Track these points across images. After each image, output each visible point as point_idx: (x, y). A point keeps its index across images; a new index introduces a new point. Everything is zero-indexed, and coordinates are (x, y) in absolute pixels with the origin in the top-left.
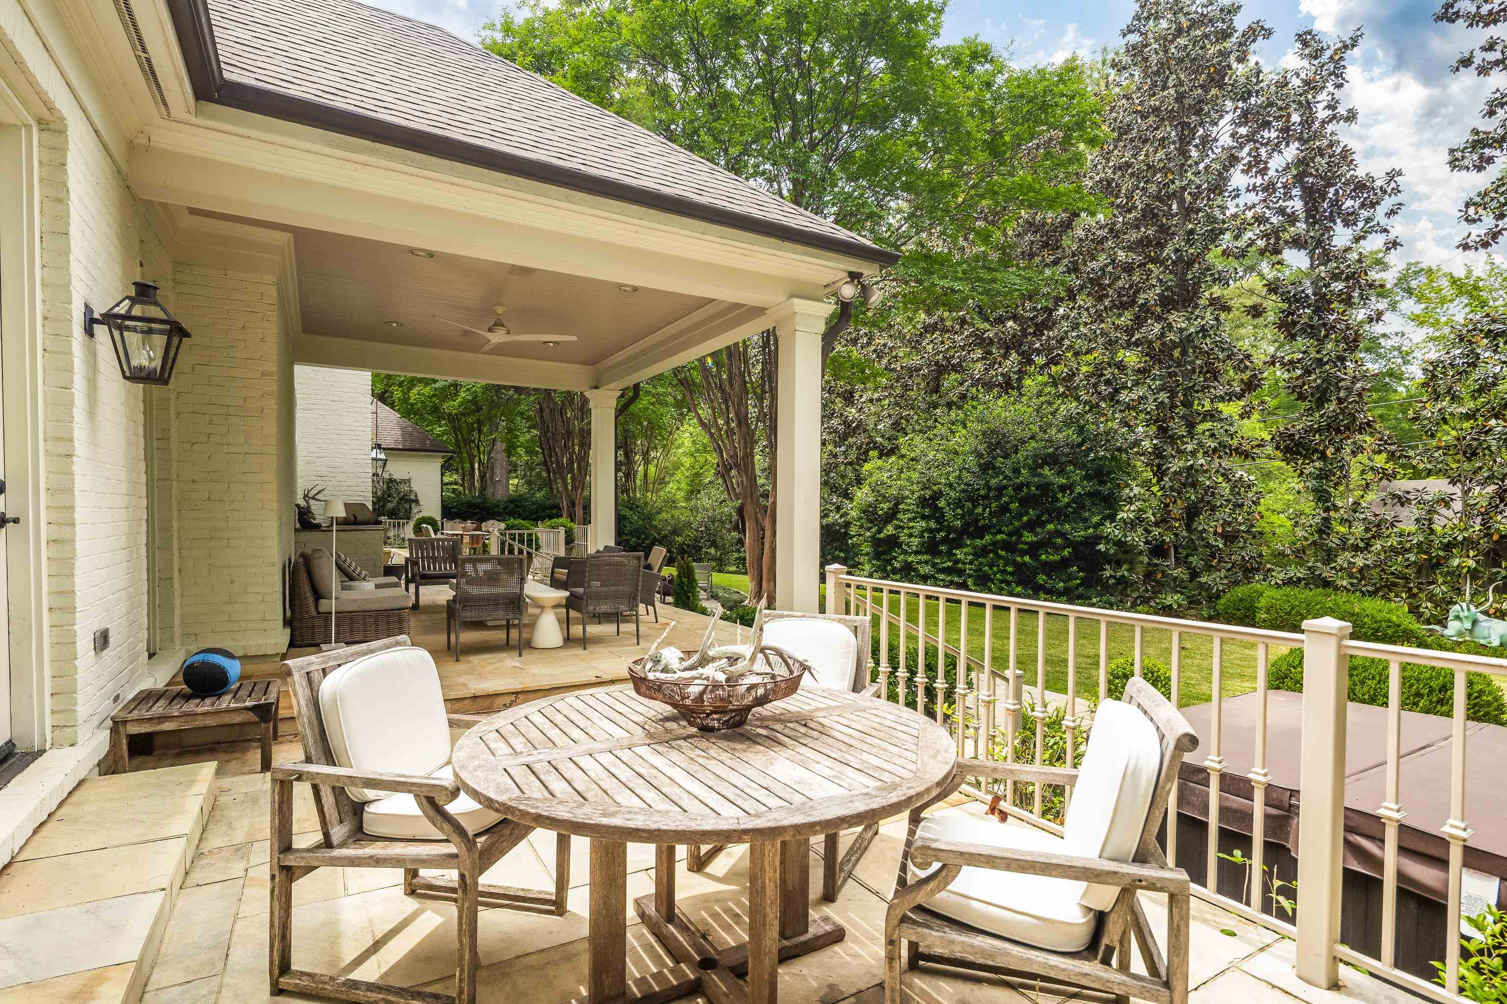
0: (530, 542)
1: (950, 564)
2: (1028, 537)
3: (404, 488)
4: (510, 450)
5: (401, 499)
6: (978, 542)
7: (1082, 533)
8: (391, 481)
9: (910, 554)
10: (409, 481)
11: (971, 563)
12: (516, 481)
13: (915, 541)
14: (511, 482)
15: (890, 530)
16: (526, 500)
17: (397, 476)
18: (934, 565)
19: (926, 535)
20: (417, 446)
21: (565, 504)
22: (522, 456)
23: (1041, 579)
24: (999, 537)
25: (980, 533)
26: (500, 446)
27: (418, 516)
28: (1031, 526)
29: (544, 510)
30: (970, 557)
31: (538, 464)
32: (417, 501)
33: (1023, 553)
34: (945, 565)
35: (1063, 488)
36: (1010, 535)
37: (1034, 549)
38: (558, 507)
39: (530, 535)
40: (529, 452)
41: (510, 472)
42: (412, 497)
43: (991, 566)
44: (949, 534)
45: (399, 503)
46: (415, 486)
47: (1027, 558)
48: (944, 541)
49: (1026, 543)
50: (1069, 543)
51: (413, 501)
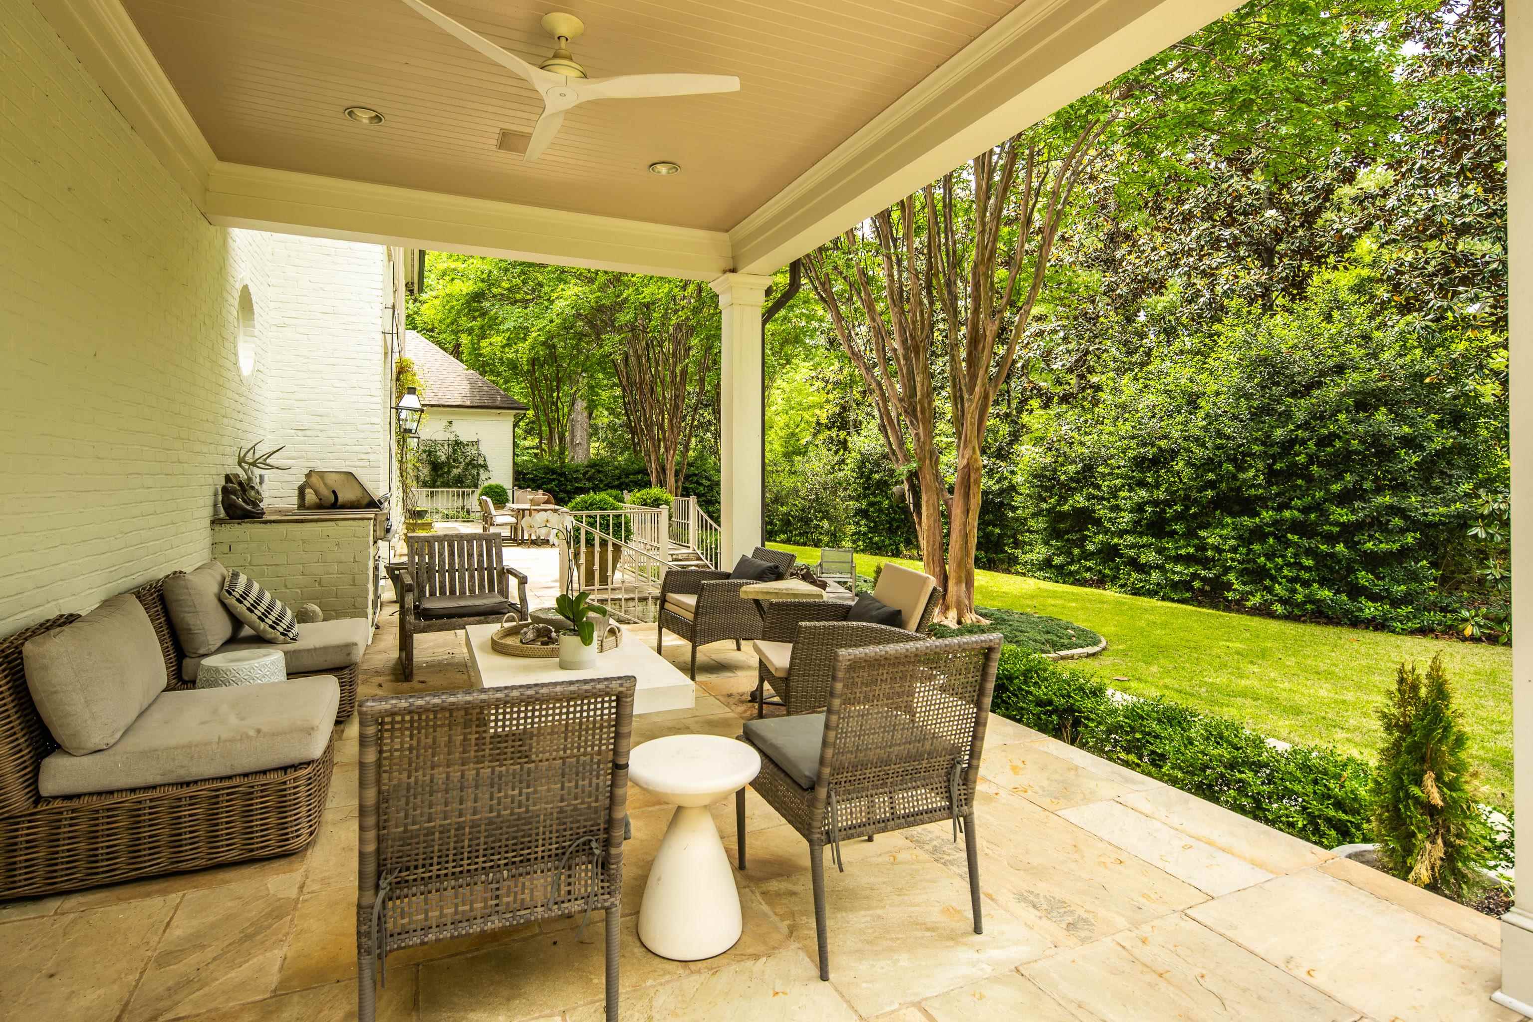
0: (618, 525)
1: (1191, 550)
2: (1342, 515)
3: (471, 451)
4: (591, 408)
5: (467, 464)
6: (1247, 521)
7: (1441, 509)
8: (458, 443)
9: (1113, 533)
10: (477, 443)
11: (1234, 550)
12: (597, 445)
13: (1126, 518)
14: (593, 444)
15: (1079, 500)
16: (608, 464)
17: (464, 438)
18: (1160, 551)
19: (1149, 509)
20: (487, 403)
21: (653, 468)
22: (603, 418)
23: (1364, 578)
24: (1287, 514)
25: (1249, 507)
26: (581, 405)
27: (486, 484)
28: (1345, 498)
29: (627, 476)
30: (1232, 542)
31: (621, 426)
32: (485, 467)
33: (1331, 539)
34: (1183, 552)
35: (1409, 442)
36: (1305, 510)
37: (1348, 532)
38: (644, 472)
39: (618, 517)
40: (612, 412)
41: (591, 435)
42: (481, 462)
43: (1270, 557)
44: (1187, 508)
45: (466, 469)
46: (484, 449)
47: (1340, 547)
48: (1178, 517)
49: (1337, 523)
50: (1414, 525)
51: (482, 466)
